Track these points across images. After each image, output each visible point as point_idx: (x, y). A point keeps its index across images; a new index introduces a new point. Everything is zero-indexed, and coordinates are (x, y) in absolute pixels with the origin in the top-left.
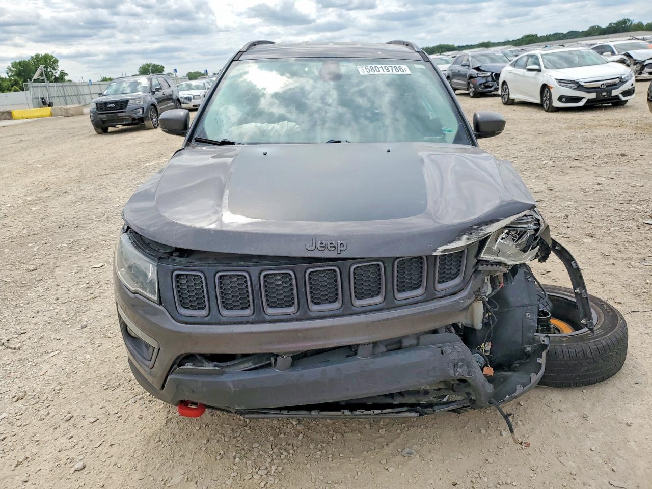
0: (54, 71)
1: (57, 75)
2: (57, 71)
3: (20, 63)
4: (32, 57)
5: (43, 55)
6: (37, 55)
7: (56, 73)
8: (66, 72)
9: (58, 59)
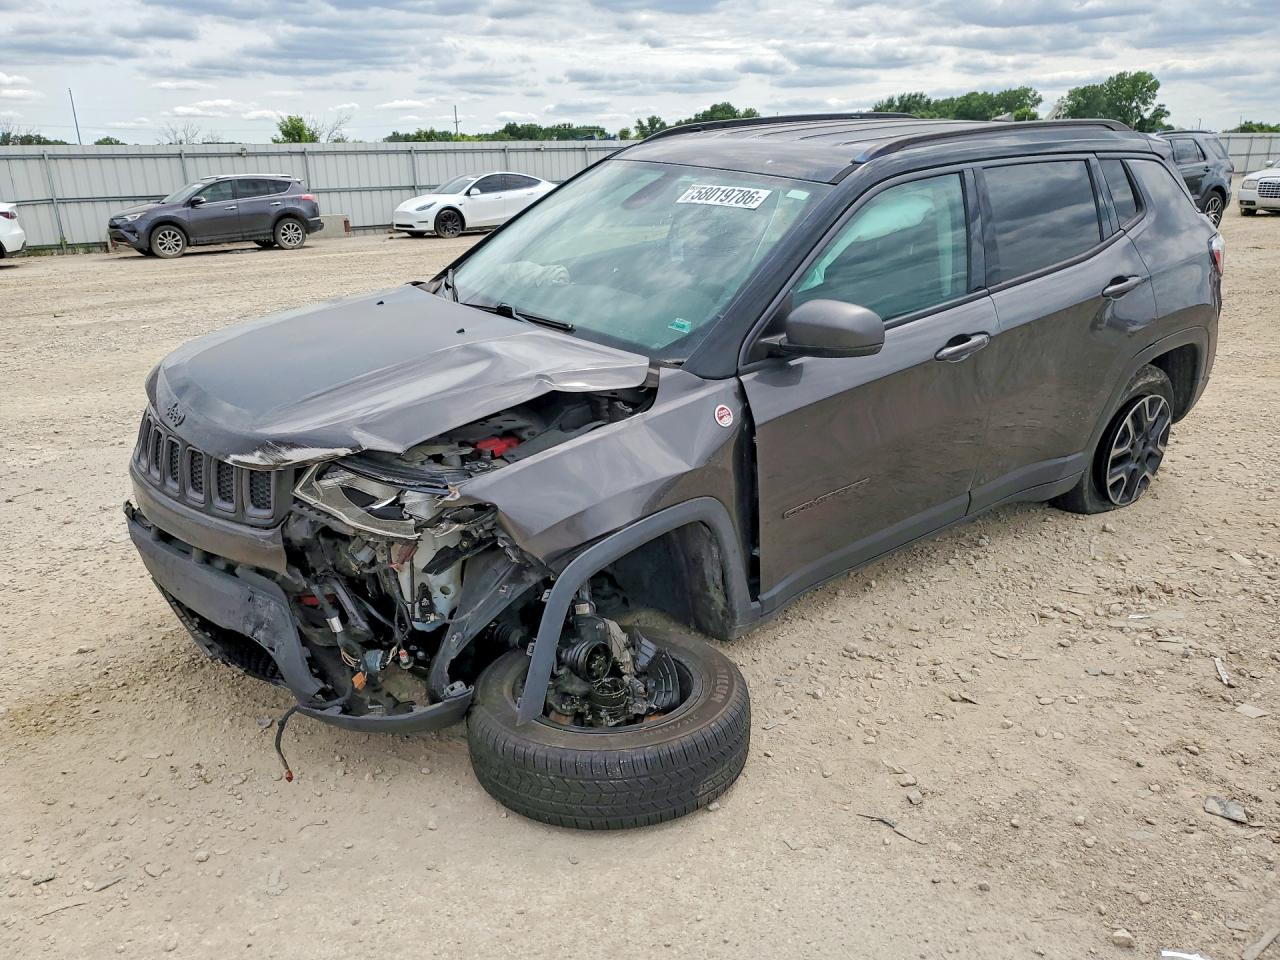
0: (1143, 107)
1: (1147, 115)
2: (1149, 106)
3: (1083, 92)
4: (1111, 78)
5: (1133, 74)
6: (1121, 76)
7: (1147, 109)
8: (1166, 109)
9: (1161, 82)
